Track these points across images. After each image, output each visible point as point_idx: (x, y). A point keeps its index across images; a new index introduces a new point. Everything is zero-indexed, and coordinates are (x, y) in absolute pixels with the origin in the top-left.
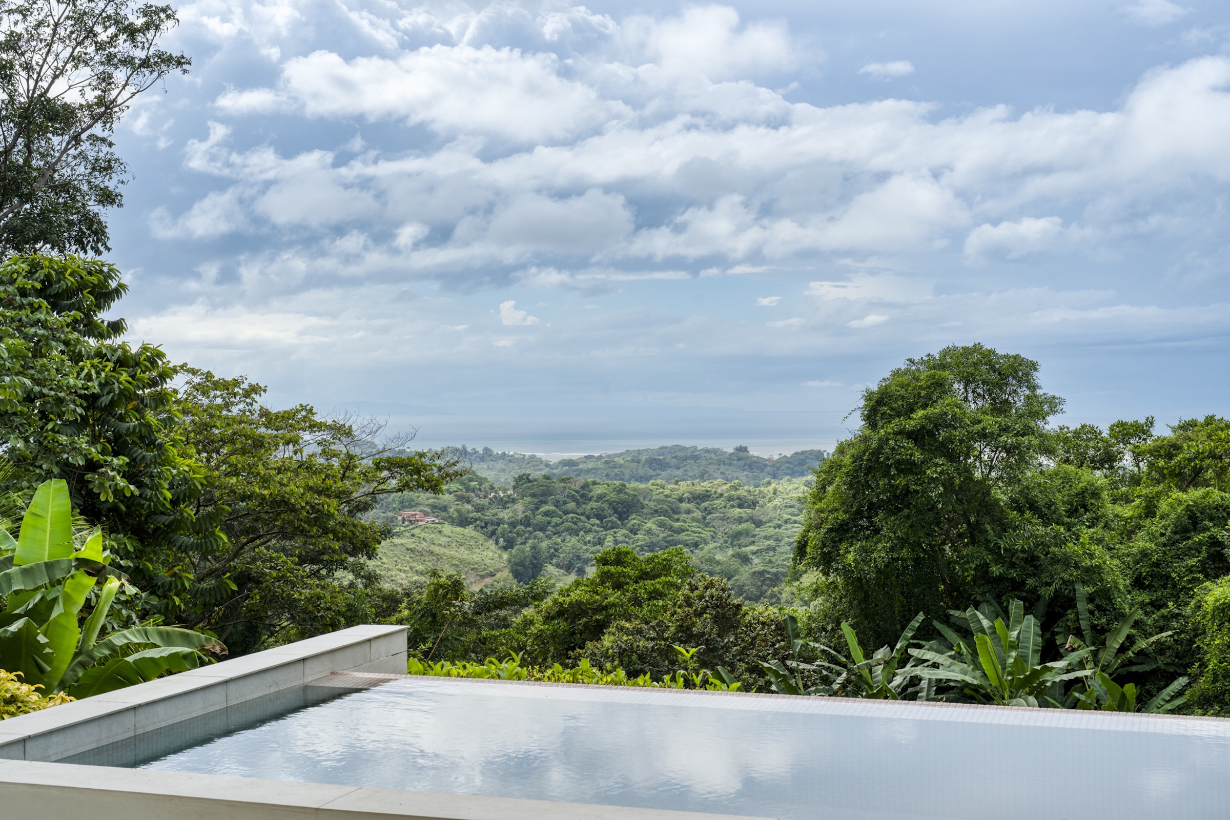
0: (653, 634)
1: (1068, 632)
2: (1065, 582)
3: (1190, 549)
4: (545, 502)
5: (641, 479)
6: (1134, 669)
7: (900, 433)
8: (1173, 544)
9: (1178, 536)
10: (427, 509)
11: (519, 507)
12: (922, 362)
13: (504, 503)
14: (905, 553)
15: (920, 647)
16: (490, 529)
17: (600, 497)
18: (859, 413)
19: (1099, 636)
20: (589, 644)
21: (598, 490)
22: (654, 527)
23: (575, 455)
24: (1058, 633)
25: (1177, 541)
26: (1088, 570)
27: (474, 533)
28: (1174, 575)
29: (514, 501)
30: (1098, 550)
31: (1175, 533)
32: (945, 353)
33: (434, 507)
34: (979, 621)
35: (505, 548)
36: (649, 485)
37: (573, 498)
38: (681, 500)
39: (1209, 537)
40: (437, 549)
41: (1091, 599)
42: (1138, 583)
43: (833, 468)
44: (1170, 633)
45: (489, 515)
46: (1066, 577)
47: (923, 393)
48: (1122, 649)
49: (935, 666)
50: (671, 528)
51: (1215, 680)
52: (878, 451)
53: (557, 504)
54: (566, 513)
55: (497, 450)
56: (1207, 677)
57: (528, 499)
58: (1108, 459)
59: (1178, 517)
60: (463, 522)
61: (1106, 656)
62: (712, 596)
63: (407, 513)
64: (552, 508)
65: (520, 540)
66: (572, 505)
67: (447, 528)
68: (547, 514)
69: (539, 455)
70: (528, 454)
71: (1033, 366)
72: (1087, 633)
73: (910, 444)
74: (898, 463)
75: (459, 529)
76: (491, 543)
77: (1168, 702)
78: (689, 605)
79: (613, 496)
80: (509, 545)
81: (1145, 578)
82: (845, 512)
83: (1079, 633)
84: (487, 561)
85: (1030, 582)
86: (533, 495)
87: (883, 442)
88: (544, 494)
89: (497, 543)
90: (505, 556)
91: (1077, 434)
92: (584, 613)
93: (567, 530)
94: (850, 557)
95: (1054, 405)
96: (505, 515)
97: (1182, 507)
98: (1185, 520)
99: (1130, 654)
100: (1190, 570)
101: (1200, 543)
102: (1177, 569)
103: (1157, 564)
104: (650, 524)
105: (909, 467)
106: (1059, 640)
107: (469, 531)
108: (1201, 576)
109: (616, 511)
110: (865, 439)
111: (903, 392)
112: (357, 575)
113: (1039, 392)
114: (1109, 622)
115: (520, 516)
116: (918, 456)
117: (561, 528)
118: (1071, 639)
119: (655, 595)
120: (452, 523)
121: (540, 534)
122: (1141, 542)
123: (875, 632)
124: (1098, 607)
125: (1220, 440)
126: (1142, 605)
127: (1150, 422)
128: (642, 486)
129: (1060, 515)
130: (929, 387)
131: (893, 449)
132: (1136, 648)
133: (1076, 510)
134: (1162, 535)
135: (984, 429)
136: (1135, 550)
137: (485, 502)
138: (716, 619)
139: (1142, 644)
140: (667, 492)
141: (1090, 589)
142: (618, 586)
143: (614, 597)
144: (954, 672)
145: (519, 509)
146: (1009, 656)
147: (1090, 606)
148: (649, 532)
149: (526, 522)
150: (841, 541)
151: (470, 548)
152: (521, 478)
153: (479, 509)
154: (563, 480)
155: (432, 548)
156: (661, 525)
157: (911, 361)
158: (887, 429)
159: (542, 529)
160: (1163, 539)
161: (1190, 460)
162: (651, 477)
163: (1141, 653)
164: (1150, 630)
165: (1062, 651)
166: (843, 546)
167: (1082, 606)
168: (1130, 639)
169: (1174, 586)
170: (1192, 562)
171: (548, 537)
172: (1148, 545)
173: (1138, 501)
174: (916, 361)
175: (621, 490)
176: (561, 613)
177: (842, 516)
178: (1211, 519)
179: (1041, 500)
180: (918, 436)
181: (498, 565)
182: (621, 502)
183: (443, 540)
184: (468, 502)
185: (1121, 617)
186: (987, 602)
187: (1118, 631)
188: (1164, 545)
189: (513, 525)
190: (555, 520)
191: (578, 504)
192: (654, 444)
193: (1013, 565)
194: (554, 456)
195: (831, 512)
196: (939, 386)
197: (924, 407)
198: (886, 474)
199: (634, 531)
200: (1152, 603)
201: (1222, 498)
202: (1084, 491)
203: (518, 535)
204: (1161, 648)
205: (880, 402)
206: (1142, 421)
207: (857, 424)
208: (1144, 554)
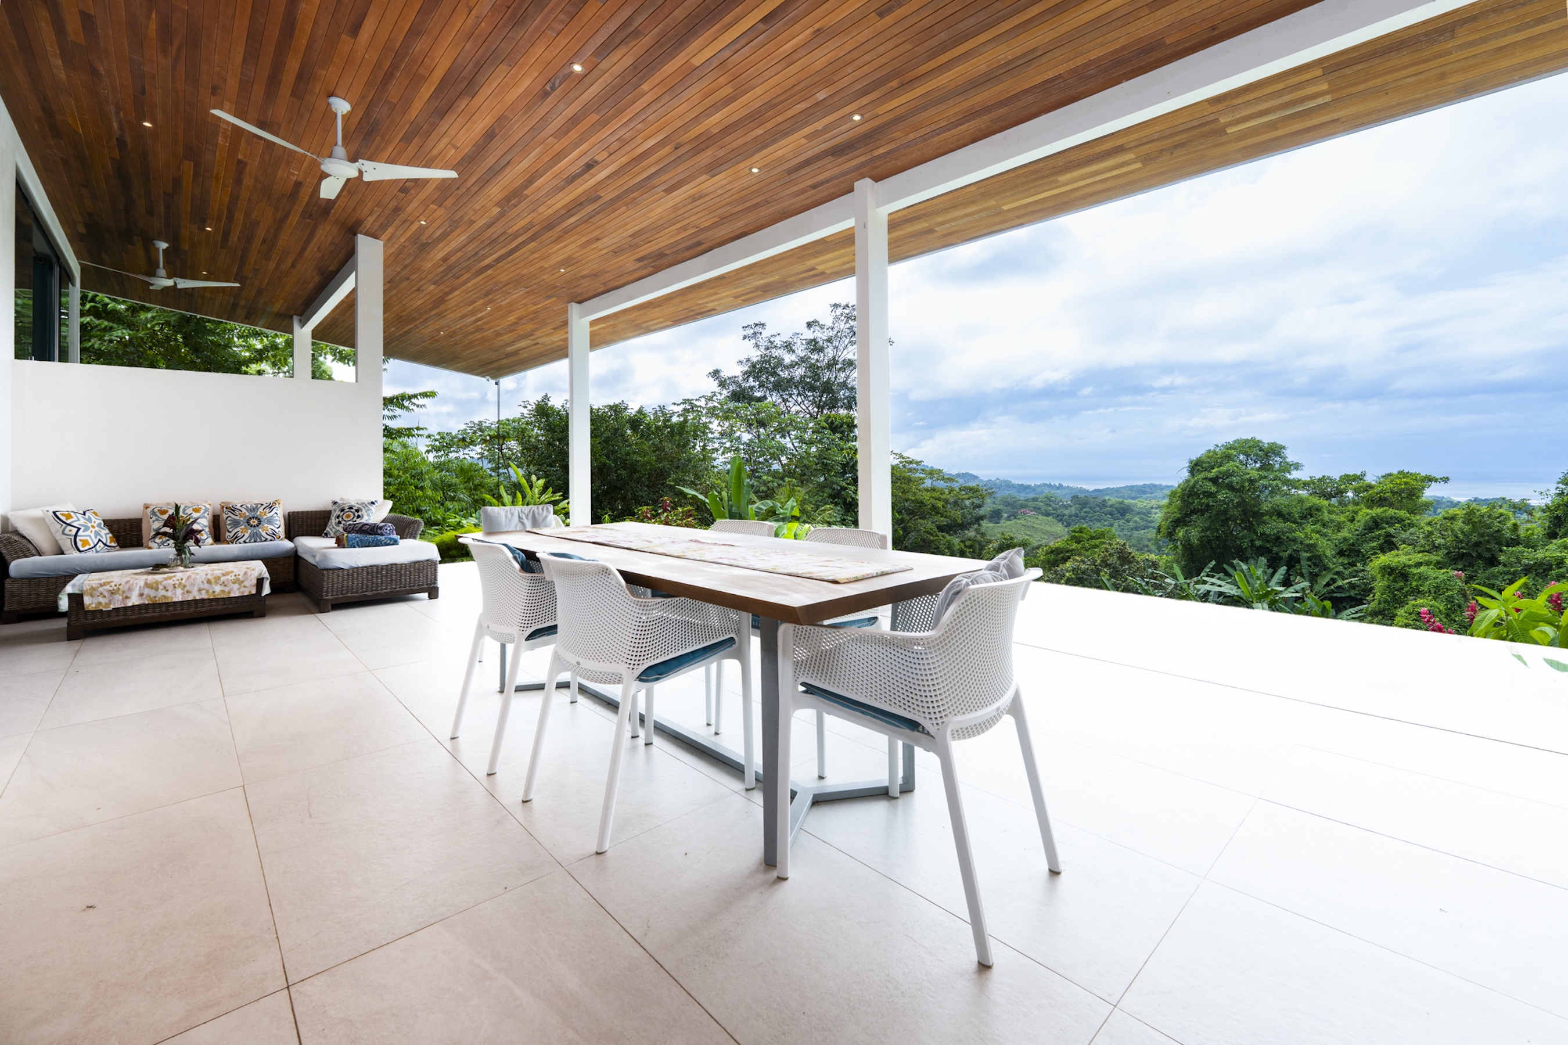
0: (1089, 563)
1: (1297, 574)
2: (1294, 550)
3: (1373, 538)
4: (1085, 507)
5: (1133, 499)
6: (1335, 595)
7: (1206, 479)
8: (1364, 535)
9: (1366, 531)
10: (1032, 509)
11: (1073, 509)
12: (1223, 445)
13: (1066, 507)
14: (1208, 533)
15: (1213, 577)
16: (1060, 518)
17: (1111, 506)
18: (1186, 469)
19: (1313, 578)
20: (1061, 565)
21: (1110, 503)
22: (1138, 520)
23: (1101, 487)
24: (1292, 575)
25: (1366, 534)
26: (1308, 545)
27: (1052, 520)
28: (1362, 550)
29: (1071, 506)
30: (1316, 536)
31: (1365, 529)
32: (1235, 441)
33: (1035, 508)
34: (1240, 566)
35: (1066, 526)
36: (1136, 501)
37: (1098, 506)
38: (1152, 508)
39: (1386, 532)
40: (1035, 526)
41: (1309, 559)
42: (1341, 553)
43: (1173, 494)
44: (1357, 579)
45: (1059, 512)
46: (1295, 548)
47: (1219, 460)
48: (1328, 585)
49: (1220, 586)
50: (1147, 521)
51: (1380, 603)
52: (1194, 486)
53: (1091, 508)
54: (1095, 512)
55: (1065, 484)
56: (1376, 602)
57: (1077, 506)
58: (1340, 493)
59: (1366, 522)
60: (1047, 514)
61: (1317, 588)
62: (1117, 548)
63: (1022, 510)
64: (1089, 510)
65: (1073, 523)
66: (1098, 509)
67: (1040, 517)
68: (1086, 512)
69: (1084, 487)
70: (1079, 486)
71: (1283, 447)
72: (1306, 575)
73: (1210, 484)
74: (1204, 492)
75: (1045, 518)
76: (1060, 524)
77: (1353, 614)
78: (1107, 551)
79: (1118, 505)
80: (1068, 525)
81: (1345, 551)
82: (1179, 514)
83: (1302, 575)
84: (1058, 531)
85: (1275, 549)
86: (1080, 504)
87: (1196, 482)
88: (1084, 504)
89: (1063, 524)
90: (1066, 530)
91: (1320, 480)
92: (1062, 552)
93: (1096, 519)
94: (1181, 534)
95: (1297, 466)
96: (1067, 512)
97: (1368, 517)
98: (1371, 523)
99: (1332, 587)
100: (1373, 548)
101: (1380, 535)
102: (1365, 548)
103: (1353, 545)
104: (1136, 518)
105: (1209, 495)
106: (1292, 578)
107: (1050, 518)
108: (1379, 552)
109: (1119, 512)
110: (1187, 481)
111: (1208, 460)
112: (978, 533)
113: (1288, 460)
114: (1320, 571)
115: (1074, 513)
116: (1214, 489)
117: (1093, 519)
118: (1298, 577)
119: (1096, 546)
120: (1043, 515)
121: (1083, 521)
122: (1344, 533)
123: (1197, 569)
124: (1315, 564)
125: (1397, 483)
126: (1342, 564)
127: (1364, 474)
128: (1132, 501)
129: (1295, 518)
130: (1222, 458)
131: (1201, 486)
132: (1336, 585)
133: (1306, 517)
134: (1357, 530)
135: (1250, 477)
136: (1339, 537)
137: (1058, 506)
138: (1119, 558)
139: (1340, 583)
140: (1145, 504)
141: (1308, 555)
142: (1078, 542)
143: (1074, 546)
144: (1228, 589)
145: (1073, 510)
146: (1256, 583)
147: (1309, 563)
148: (1136, 521)
149: (1076, 515)
150: (1177, 526)
151: (1050, 526)
152: (1074, 497)
153: (1055, 509)
154: (1094, 498)
155: (1033, 525)
156: (1142, 519)
157: (1217, 446)
158: (1199, 477)
159: (1084, 519)
160: (1357, 532)
161: (1377, 493)
162: (1138, 498)
163: (1339, 587)
164: (1346, 577)
165: (1293, 583)
166: (1179, 528)
167: (1304, 563)
168: (1334, 581)
169: (1364, 556)
170: (1374, 544)
171: (1087, 522)
172: (1347, 535)
173: (1348, 513)
174: (1220, 445)
175: (1122, 503)
176: (1052, 552)
177: (1178, 515)
178: (1387, 523)
179: (1285, 511)
180: (1214, 481)
181: (1063, 534)
182: (1122, 508)
183: (1039, 522)
184: (1050, 506)
185: (1326, 568)
186: (1253, 558)
187: (1325, 576)
188: (1358, 535)
189: (1070, 516)
190: (1091, 515)
191: (1101, 508)
192: (1140, 483)
193: (1268, 541)
194: (1090, 487)
195: (1173, 514)
196: (1228, 457)
197: (1218, 467)
198: (1198, 497)
199: (1128, 521)
200: (1349, 563)
201: (1395, 513)
202: (1310, 508)
203: (1073, 521)
204: (1352, 586)
205: (1196, 464)
206: (1359, 473)
207: (1185, 474)
208: (1345, 539)
